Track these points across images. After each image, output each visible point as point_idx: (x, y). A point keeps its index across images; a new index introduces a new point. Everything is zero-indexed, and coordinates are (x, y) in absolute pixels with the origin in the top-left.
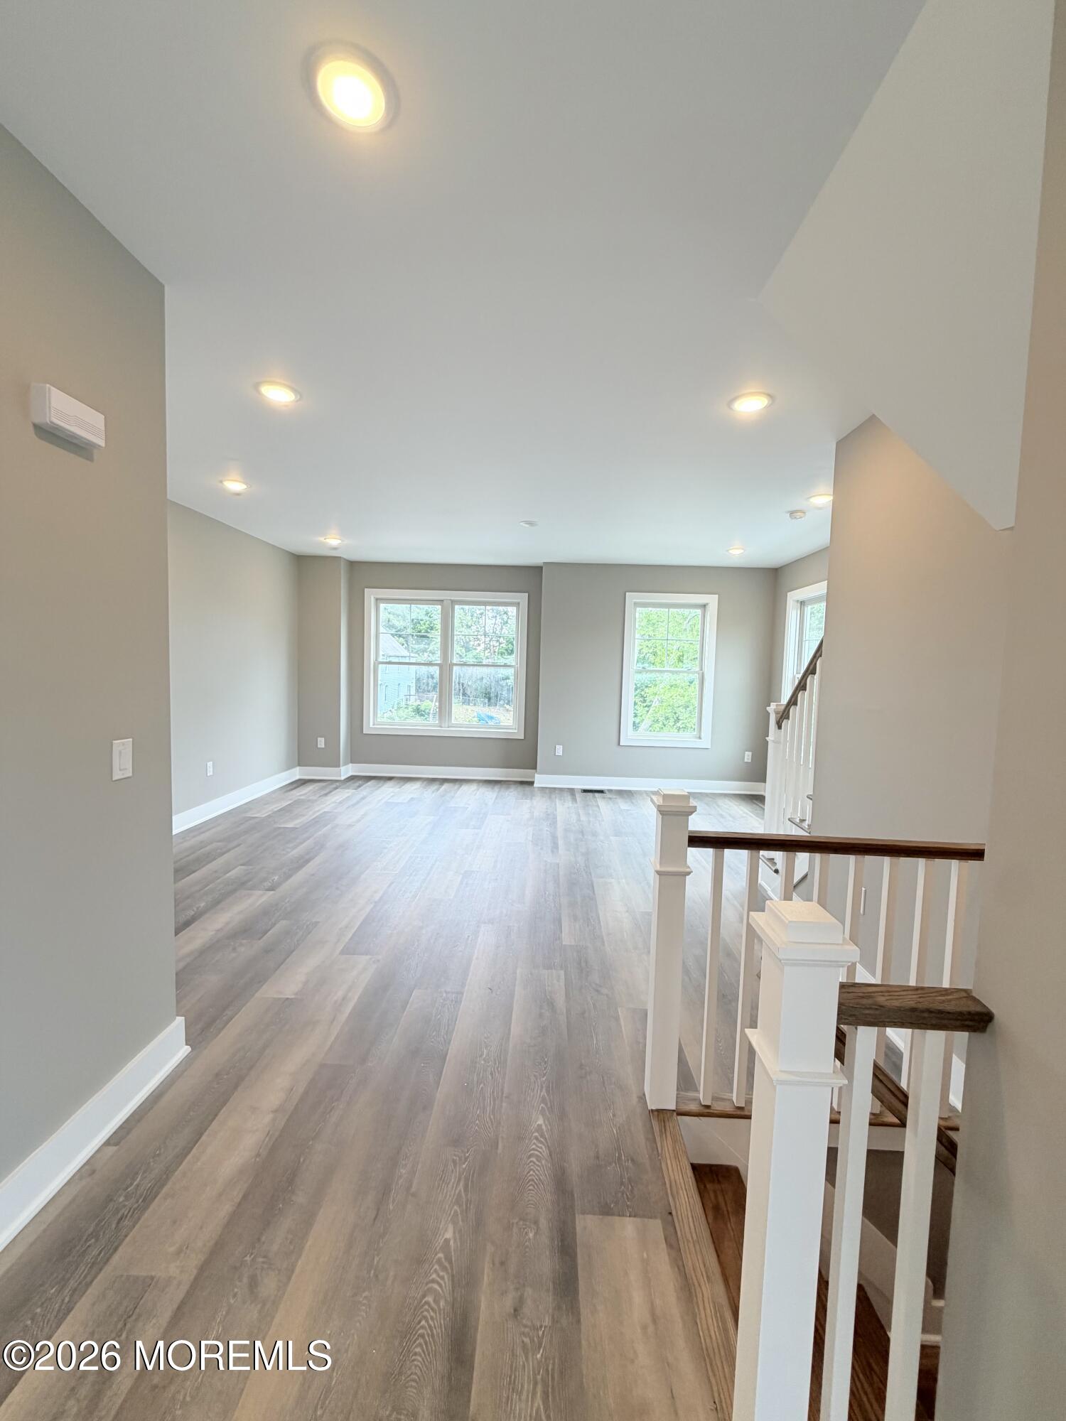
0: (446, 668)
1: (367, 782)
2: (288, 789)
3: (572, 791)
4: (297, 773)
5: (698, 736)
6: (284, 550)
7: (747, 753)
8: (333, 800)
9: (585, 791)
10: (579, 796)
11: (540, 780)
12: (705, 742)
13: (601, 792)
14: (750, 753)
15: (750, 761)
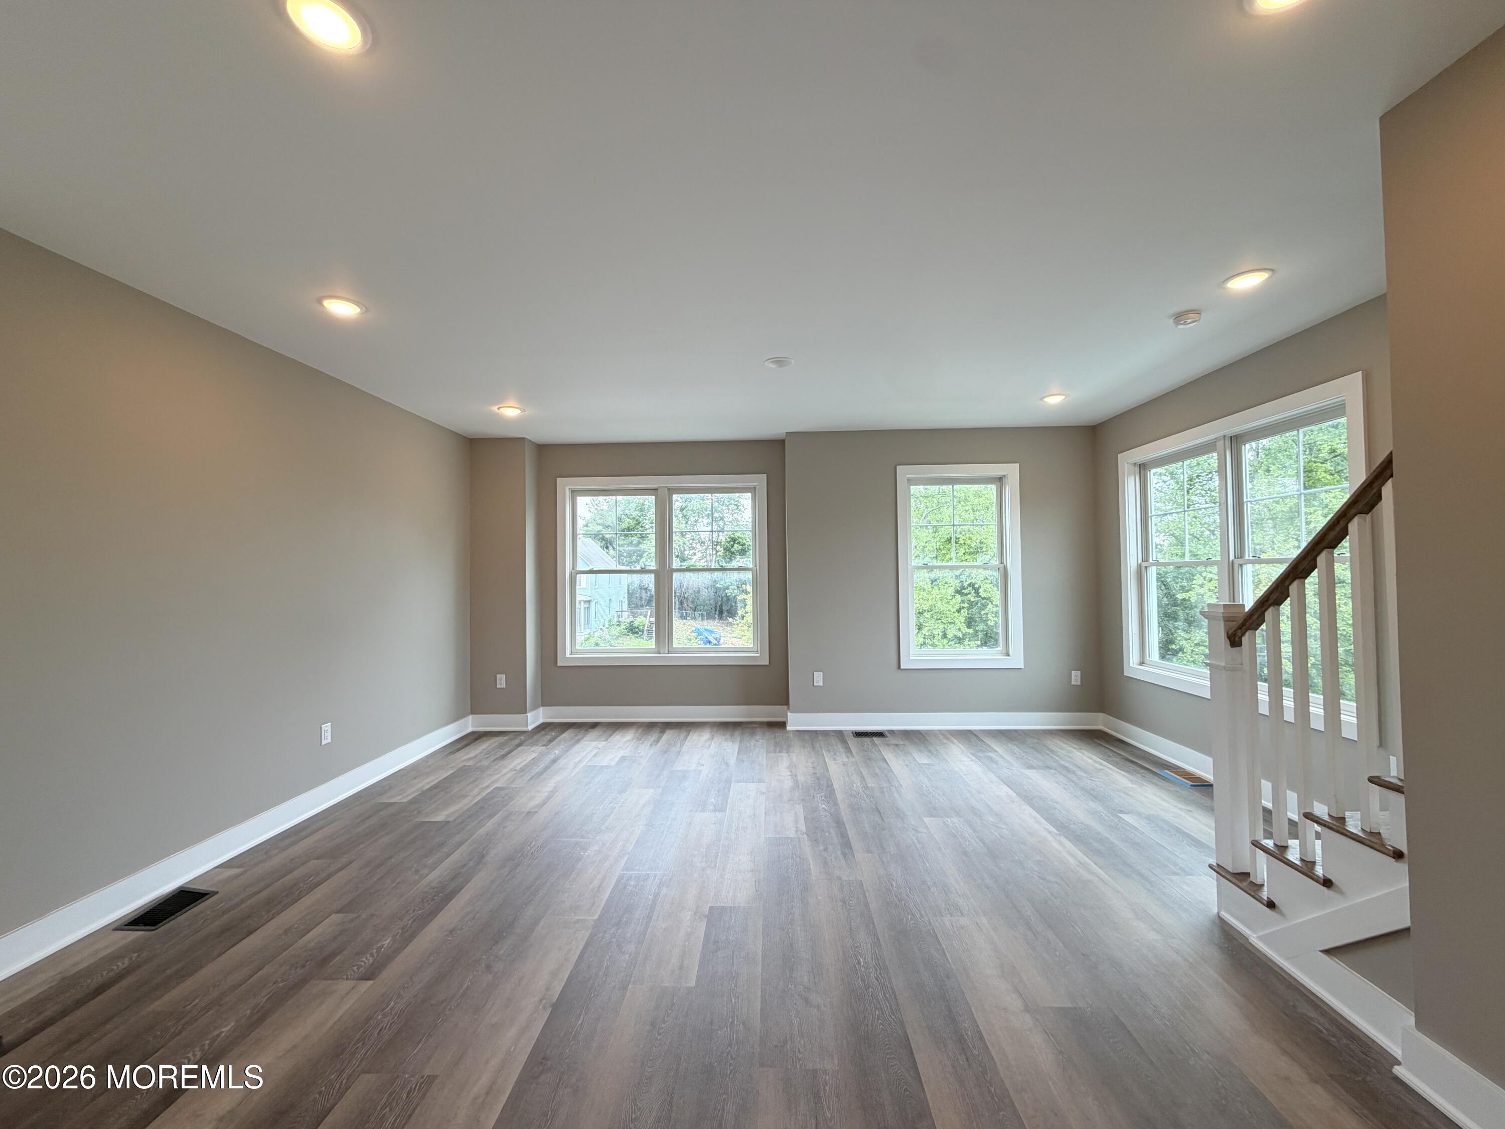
0: (663, 575)
1: (563, 732)
2: (457, 747)
3: (840, 734)
4: (470, 724)
5: (1004, 651)
6: (453, 432)
7: (1073, 673)
8: (511, 766)
9: (859, 734)
10: (853, 742)
11: (796, 721)
12: (1017, 660)
13: (880, 734)
14: (1079, 673)
15: (1079, 683)
